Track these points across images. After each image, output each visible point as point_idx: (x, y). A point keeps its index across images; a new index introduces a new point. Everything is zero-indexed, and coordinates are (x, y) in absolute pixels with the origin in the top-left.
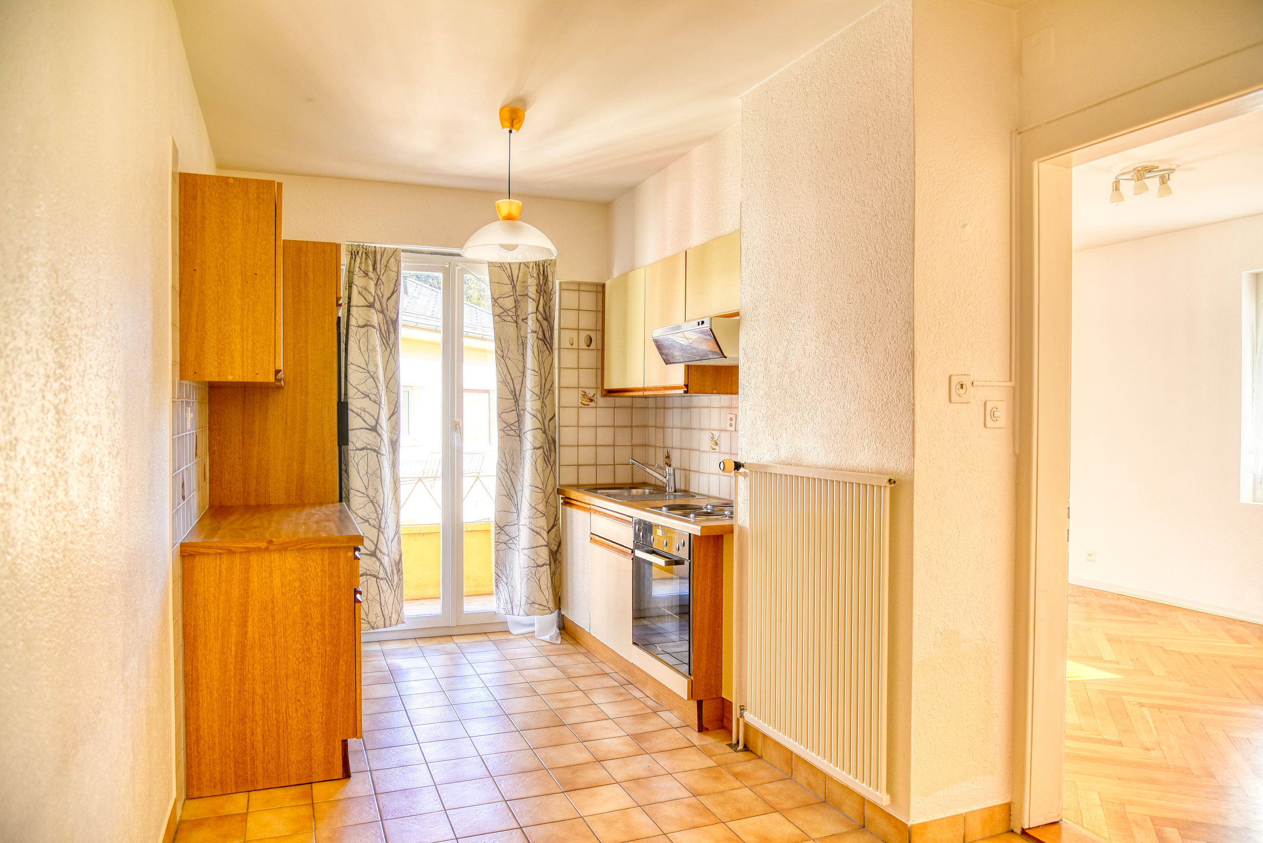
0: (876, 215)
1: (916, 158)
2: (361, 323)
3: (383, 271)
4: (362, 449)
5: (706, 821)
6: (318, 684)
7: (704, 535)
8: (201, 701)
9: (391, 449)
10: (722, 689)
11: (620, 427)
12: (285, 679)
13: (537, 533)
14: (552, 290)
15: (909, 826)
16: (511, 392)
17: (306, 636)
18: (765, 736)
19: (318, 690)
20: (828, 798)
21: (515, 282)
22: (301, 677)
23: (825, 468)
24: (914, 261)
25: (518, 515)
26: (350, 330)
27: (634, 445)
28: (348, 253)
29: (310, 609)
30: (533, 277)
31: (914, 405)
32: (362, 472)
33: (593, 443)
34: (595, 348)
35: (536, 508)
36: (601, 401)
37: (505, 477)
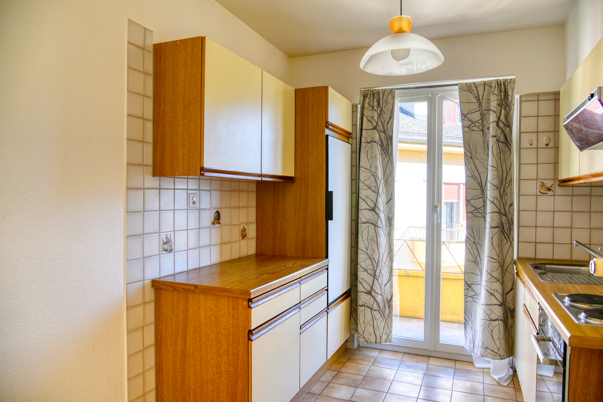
2: (369, 140)
3: (384, 105)
4: (365, 223)
6: (225, 393)
8: (164, 383)
9: (388, 223)
11: (577, 212)
12: (206, 383)
13: (492, 294)
14: (511, 102)
16: (479, 184)
17: (218, 356)
19: (225, 397)
21: (481, 101)
22: (215, 384)
25: (481, 278)
26: (362, 145)
27: (593, 228)
28: (362, 96)
29: (221, 338)
30: (495, 94)
32: (365, 238)
33: (550, 224)
34: (553, 146)
35: (491, 275)
36: (559, 190)
37: (473, 248)
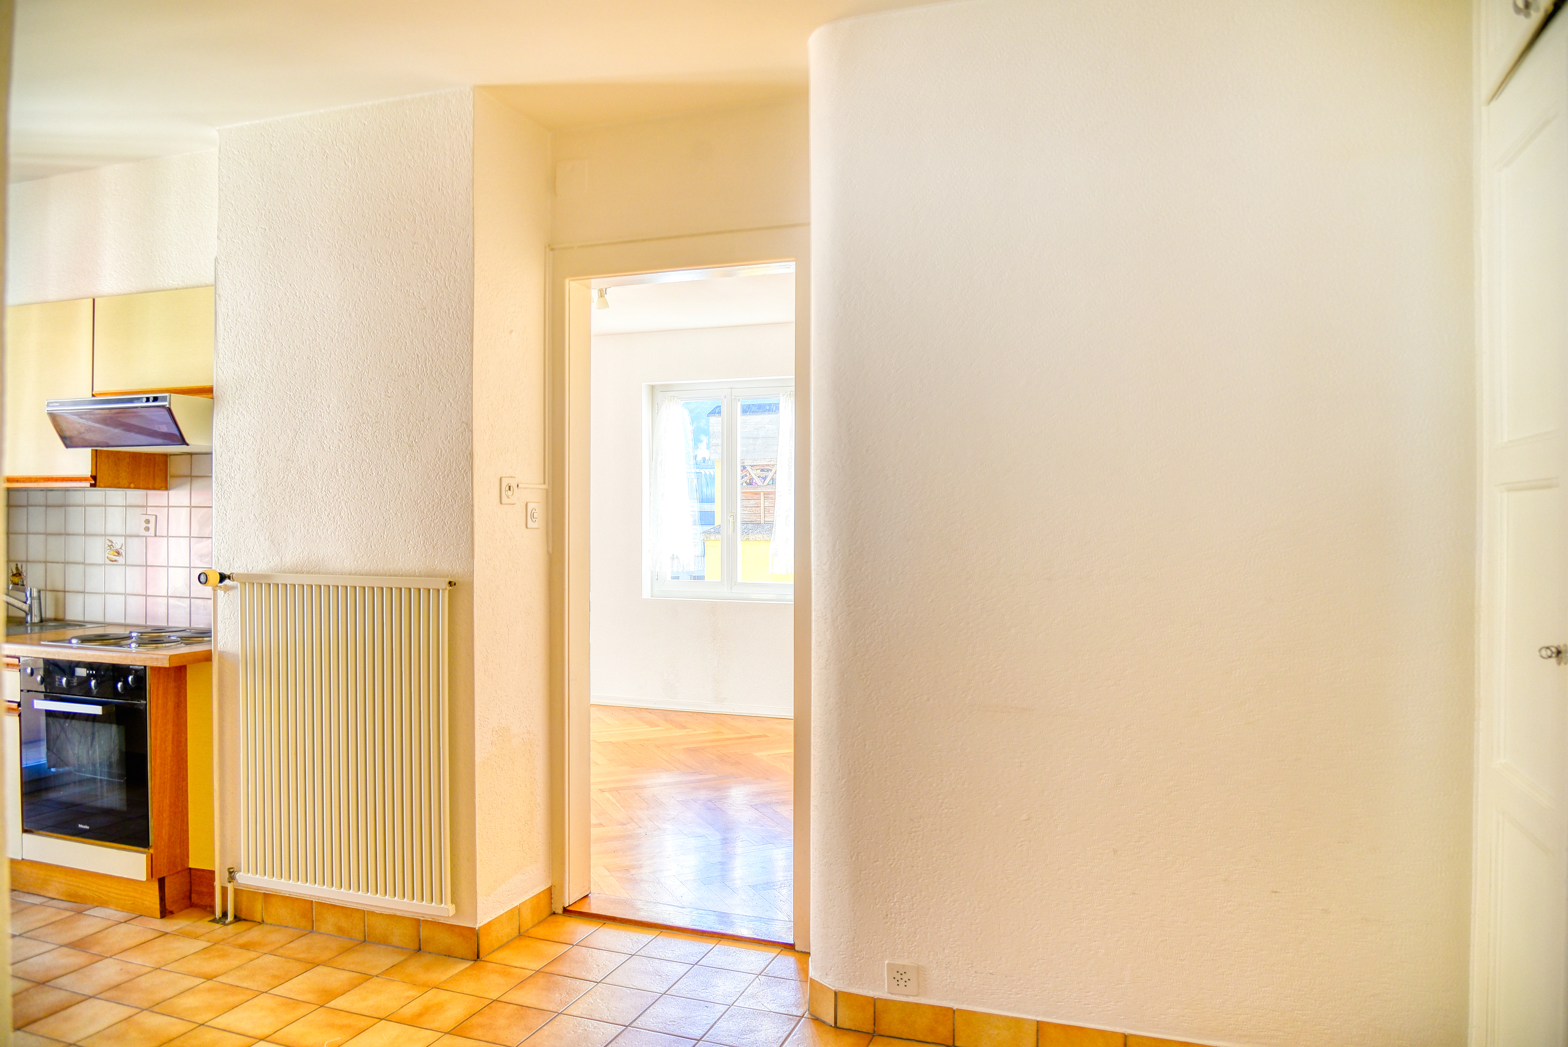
0: (425, 308)
1: (475, 260)
5: (245, 998)
7: (171, 666)
10: (188, 857)
15: (477, 929)
18: (267, 896)
20: (368, 936)
23: (355, 574)
24: (472, 362)
31: (473, 506)
